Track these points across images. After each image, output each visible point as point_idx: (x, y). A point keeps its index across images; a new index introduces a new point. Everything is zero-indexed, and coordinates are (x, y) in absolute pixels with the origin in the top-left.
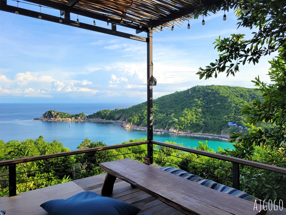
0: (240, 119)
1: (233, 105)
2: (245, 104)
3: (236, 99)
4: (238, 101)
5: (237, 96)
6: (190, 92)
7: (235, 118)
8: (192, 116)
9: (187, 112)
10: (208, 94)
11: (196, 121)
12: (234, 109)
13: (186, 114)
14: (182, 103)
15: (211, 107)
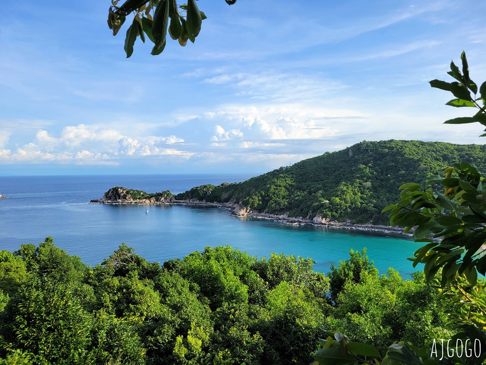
1: (430, 174)
3: (434, 164)
4: (438, 168)
5: (437, 159)
6: (351, 154)
8: (355, 194)
9: (345, 188)
10: (383, 155)
11: (362, 203)
13: (343, 192)
14: (337, 173)
15: (389, 179)
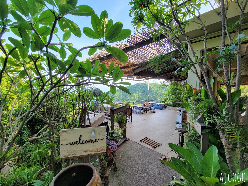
0: (158, 98)
2: (159, 91)
7: (155, 97)
12: (155, 93)
